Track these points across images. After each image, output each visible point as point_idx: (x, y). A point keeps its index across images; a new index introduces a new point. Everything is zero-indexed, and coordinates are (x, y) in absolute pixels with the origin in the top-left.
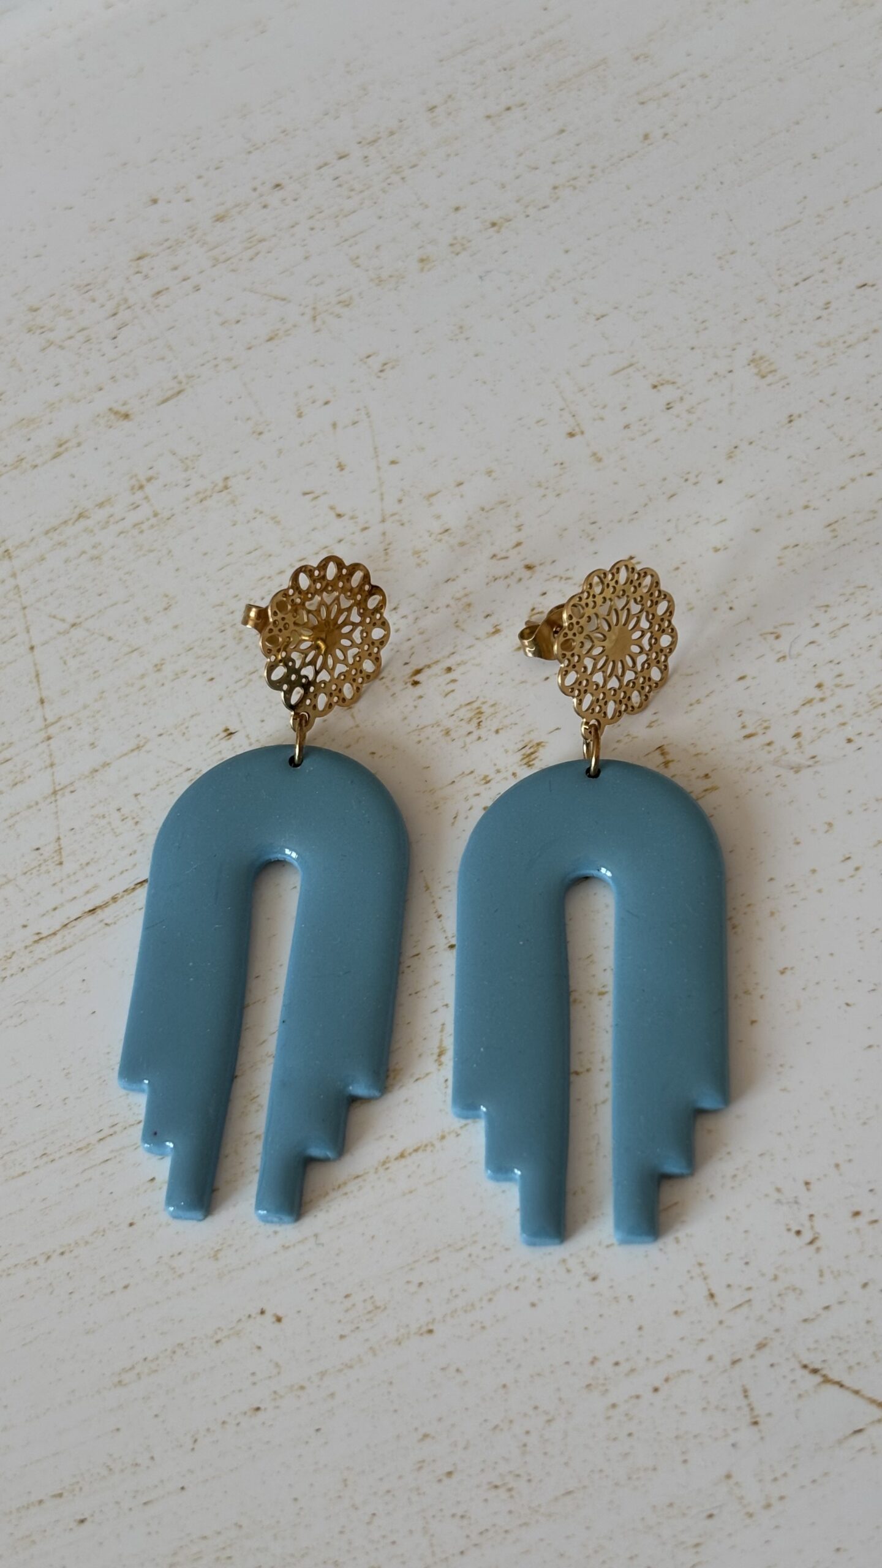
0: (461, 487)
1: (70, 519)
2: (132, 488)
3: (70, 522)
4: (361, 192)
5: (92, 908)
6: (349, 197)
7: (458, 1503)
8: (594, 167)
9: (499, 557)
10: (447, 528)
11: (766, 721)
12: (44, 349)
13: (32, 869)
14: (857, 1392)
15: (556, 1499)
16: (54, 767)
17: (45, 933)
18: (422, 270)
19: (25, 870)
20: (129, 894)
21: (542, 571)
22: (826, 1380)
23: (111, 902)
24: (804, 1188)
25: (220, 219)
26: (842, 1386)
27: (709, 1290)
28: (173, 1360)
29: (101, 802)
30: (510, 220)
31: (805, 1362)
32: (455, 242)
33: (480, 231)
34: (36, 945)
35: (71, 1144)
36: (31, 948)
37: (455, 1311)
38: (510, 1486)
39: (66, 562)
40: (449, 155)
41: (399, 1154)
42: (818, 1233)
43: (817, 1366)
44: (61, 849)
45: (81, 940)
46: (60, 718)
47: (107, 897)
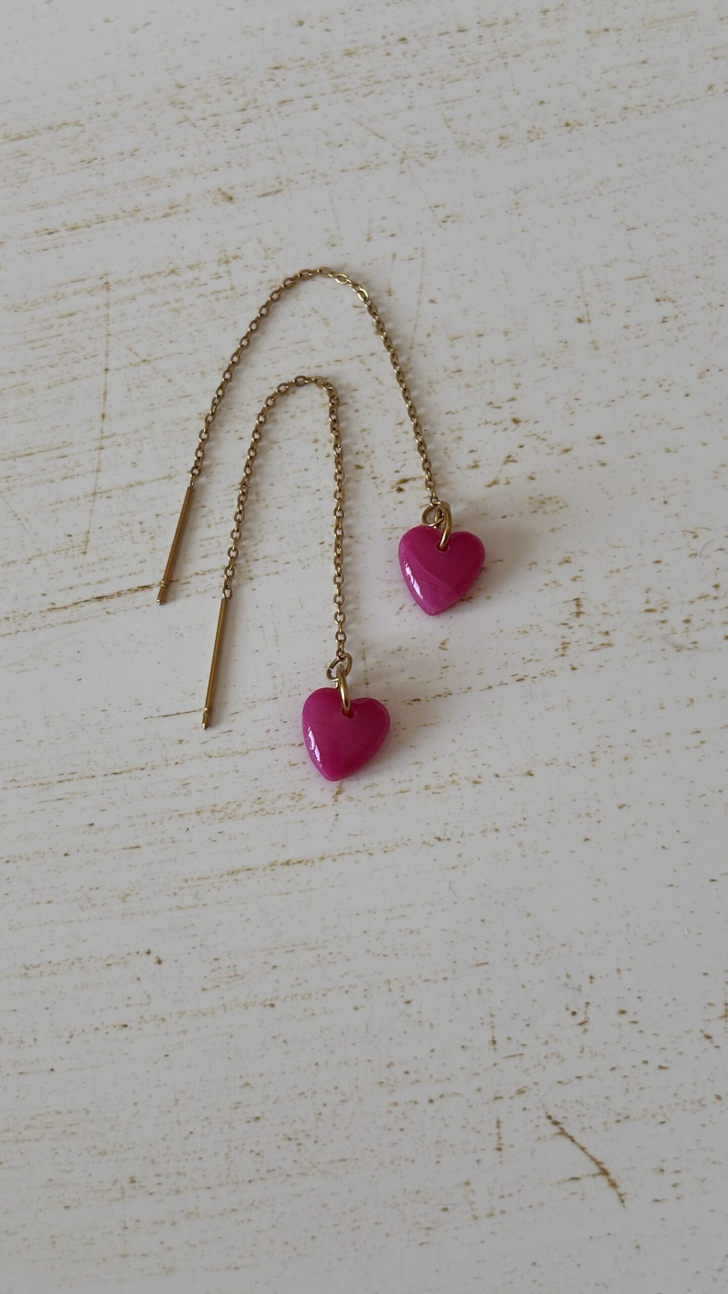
0: (481, 338)
1: (164, 272)
2: (220, 261)
3: (164, 274)
4: (469, 65)
5: (99, 596)
6: (457, 67)
7: (258, 1142)
8: (661, 100)
9: (494, 405)
10: (459, 369)
11: (666, 602)
12: (179, 123)
13: (62, 550)
14: (583, 1149)
15: (333, 1162)
16: (100, 472)
17: (58, 605)
18: (499, 146)
19: (56, 550)
20: (133, 593)
21: (525, 428)
22: (563, 1133)
23: (116, 595)
24: (588, 980)
25: (349, 54)
26: (573, 1140)
27: (493, 1037)
28: (70, 969)
29: (128, 512)
30: (581, 125)
31: (550, 1114)
32: (532, 130)
33: (555, 127)
34: (49, 612)
35: (36, 778)
36: (43, 614)
37: (296, 995)
38: (300, 1142)
39: (151, 307)
40: (547, 55)
41: (285, 862)
42: (589, 1019)
43: (558, 1119)
44: (88, 541)
45: (85, 619)
46: (115, 434)
47: (114, 591)
